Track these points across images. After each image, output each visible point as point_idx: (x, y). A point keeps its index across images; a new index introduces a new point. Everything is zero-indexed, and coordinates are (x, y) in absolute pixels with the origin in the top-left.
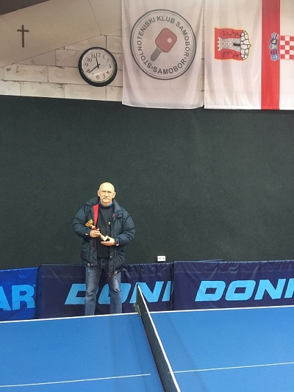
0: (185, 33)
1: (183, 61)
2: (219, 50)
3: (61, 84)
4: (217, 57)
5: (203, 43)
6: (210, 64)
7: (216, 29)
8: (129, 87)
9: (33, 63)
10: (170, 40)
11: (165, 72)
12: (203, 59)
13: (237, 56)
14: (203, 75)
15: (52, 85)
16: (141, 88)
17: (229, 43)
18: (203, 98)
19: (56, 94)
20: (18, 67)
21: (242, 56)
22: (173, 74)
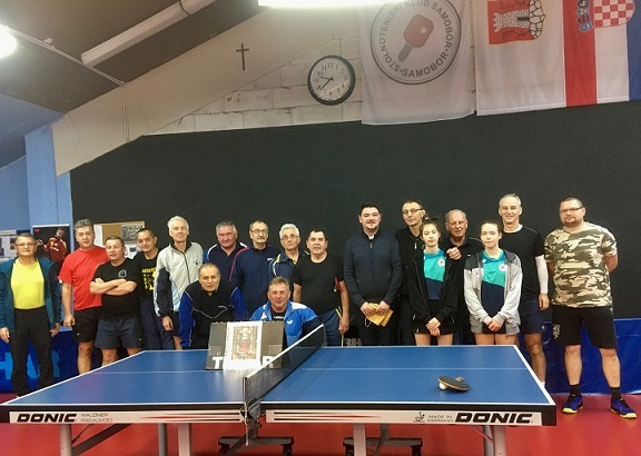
0: (444, 16)
1: (443, 55)
2: (496, 31)
3: (288, 109)
4: (492, 42)
6: (483, 53)
10: (423, 30)
11: (419, 73)
12: (473, 47)
13: (525, 35)
14: (474, 69)
15: (278, 111)
17: (511, 19)
18: (475, 101)
19: (283, 121)
20: (239, 95)
21: (533, 33)
22: (430, 75)
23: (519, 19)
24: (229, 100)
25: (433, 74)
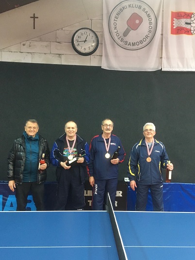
0: (149, 16)
1: (147, 37)
2: (174, 28)
3: (59, 55)
4: (172, 33)
5: (163, 23)
6: (168, 38)
7: (172, 12)
8: (107, 56)
9: (41, 40)
10: (137, 22)
11: (134, 44)
12: (162, 35)
13: (188, 32)
14: (162, 46)
15: (53, 55)
16: (116, 56)
17: (182, 23)
18: (161, 63)
19: (56, 61)
20: (30, 43)
21: (192, 32)
22: (139, 46)
23: (186, 23)
24: (24, 45)
25: (141, 46)
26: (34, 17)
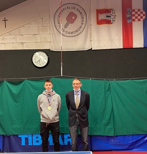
1: (80, 27)
3: (22, 43)
7: (97, 10)
9: (10, 35)
13: (109, 22)
15: (18, 44)
17: (104, 16)
20: (3, 37)
21: (112, 22)
23: (107, 16)
26: (5, 20)
